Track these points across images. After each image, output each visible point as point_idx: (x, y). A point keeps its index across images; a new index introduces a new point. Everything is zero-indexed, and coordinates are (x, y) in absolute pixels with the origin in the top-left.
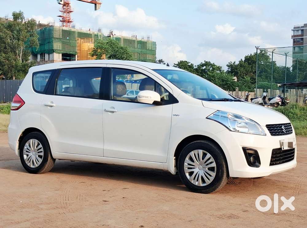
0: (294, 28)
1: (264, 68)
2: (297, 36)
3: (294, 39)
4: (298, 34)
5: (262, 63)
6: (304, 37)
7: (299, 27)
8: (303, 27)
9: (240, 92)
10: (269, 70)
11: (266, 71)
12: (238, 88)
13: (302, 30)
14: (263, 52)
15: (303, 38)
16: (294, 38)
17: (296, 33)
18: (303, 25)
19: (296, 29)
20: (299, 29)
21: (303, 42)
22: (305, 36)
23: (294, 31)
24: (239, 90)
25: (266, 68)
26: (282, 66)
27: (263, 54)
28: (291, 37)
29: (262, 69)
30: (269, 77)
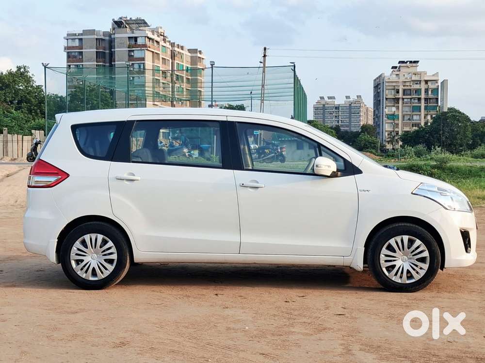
0: (68, 35)
1: (26, 96)
2: (73, 48)
3: (68, 53)
4: (74, 45)
5: (21, 88)
6: (83, 50)
7: (75, 35)
8: (82, 34)
9: (9, 135)
10: (33, 100)
11: (28, 101)
12: (6, 128)
13: (81, 40)
14: (22, 70)
15: (82, 52)
16: (68, 51)
17: (71, 44)
18: (82, 32)
19: (70, 37)
20: (76, 37)
21: (82, 57)
22: (85, 49)
23: (67, 39)
24: (9, 133)
25: (28, 96)
26: (53, 94)
27: (22, 74)
28: (64, 49)
29: (21, 97)
30: (33, 111)
